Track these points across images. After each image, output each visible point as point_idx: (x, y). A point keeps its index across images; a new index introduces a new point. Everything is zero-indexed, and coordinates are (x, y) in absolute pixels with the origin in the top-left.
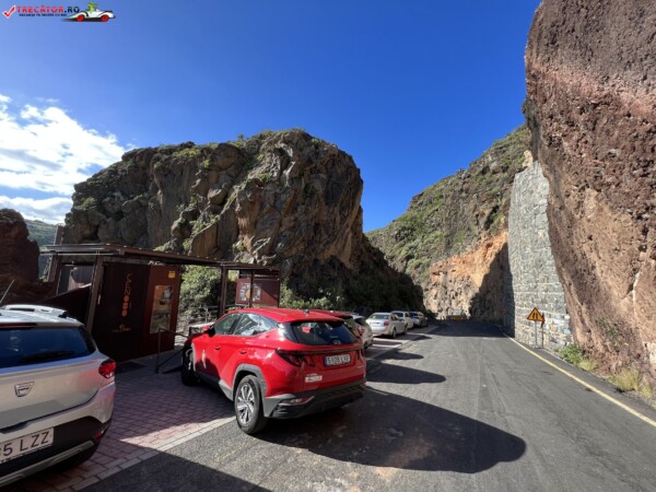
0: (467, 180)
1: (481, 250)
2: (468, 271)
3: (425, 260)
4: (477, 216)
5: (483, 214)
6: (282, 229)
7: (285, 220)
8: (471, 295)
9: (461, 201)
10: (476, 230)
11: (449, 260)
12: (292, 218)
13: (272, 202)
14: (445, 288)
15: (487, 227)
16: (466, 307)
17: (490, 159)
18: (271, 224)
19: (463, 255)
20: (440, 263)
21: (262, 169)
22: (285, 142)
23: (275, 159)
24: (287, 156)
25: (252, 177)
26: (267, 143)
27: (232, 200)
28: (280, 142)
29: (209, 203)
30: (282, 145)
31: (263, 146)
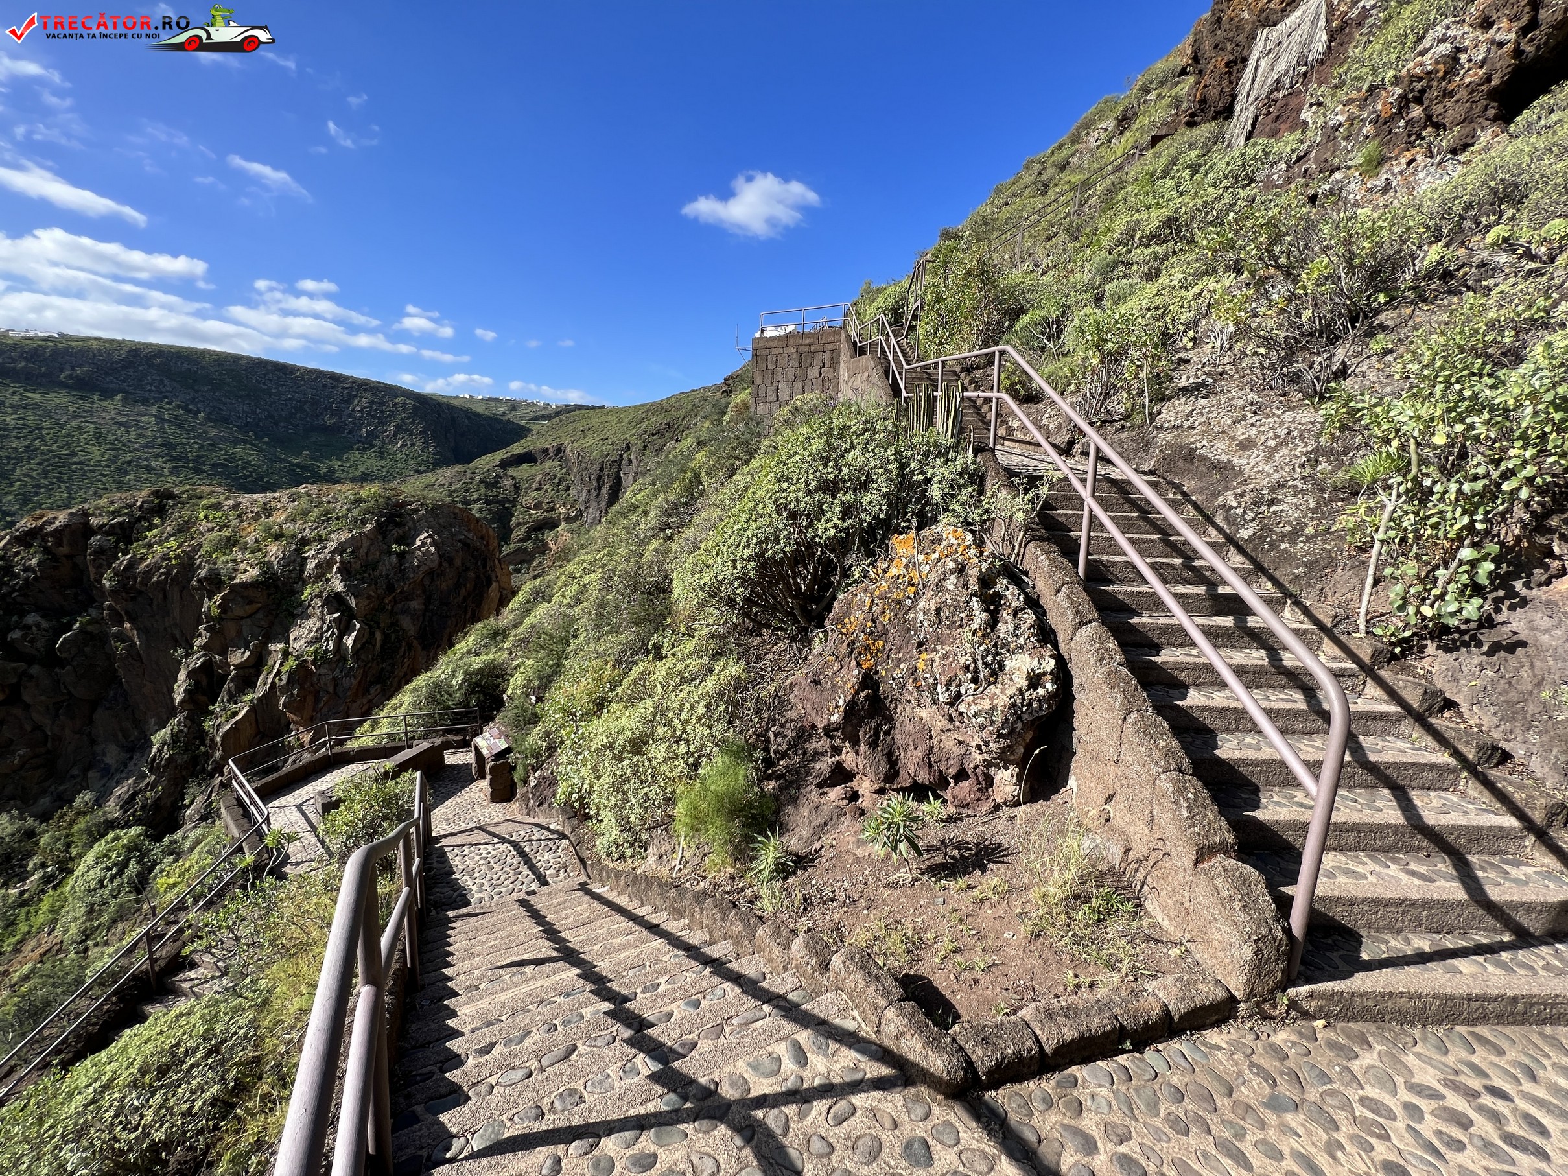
21: (311, 631)
22: (345, 567)
23: (331, 617)
24: (347, 610)
25: (297, 644)
26: (314, 564)
27: (269, 671)
28: (335, 570)
29: (231, 667)
30: (339, 585)
31: (310, 566)
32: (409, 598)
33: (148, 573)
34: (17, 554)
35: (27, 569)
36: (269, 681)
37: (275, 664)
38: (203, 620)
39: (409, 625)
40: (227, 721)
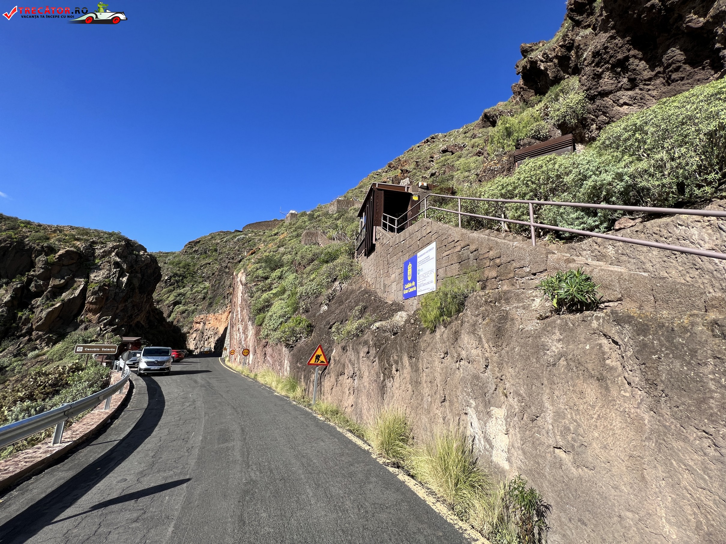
1: (226, 314)
2: (218, 325)
3: (191, 307)
6: (118, 311)
7: (120, 306)
8: (216, 338)
11: (208, 315)
12: (124, 305)
13: (113, 297)
14: (203, 333)
16: (213, 345)
18: (112, 309)
19: (216, 314)
20: (202, 316)
21: (104, 274)
22: (117, 255)
23: (115, 270)
24: (122, 268)
25: (97, 279)
26: (101, 251)
27: (76, 289)
28: (114, 254)
29: (50, 286)
30: (118, 259)
31: (99, 252)
32: (137, 272)
36: (77, 292)
37: (79, 286)
38: (40, 265)
39: (136, 283)
40: (48, 308)
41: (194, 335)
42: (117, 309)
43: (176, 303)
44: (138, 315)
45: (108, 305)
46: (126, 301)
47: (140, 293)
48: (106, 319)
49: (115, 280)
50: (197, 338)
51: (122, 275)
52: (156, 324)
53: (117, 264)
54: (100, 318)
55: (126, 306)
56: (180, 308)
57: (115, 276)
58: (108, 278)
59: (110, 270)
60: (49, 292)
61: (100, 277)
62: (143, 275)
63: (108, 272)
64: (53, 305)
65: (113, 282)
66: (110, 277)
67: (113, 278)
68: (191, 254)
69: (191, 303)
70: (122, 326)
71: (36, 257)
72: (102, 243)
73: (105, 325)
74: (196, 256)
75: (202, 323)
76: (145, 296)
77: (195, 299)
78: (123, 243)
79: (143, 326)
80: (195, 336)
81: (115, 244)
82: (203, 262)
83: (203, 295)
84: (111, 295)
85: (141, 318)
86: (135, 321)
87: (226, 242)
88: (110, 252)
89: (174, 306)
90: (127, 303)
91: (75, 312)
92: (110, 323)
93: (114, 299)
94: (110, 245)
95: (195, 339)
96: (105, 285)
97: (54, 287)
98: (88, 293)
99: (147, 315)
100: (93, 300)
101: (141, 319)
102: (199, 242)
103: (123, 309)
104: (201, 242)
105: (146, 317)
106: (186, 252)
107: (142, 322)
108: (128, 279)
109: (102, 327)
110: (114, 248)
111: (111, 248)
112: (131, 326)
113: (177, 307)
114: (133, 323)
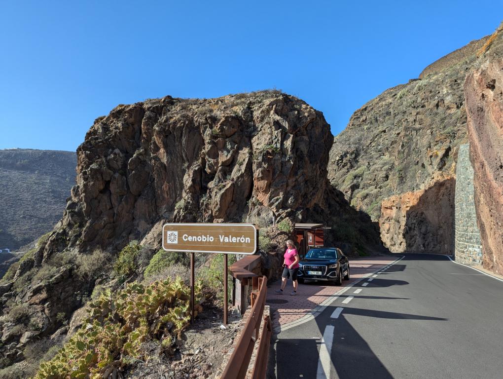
0: (420, 109)
1: (434, 189)
2: (422, 208)
3: (373, 190)
4: (431, 157)
5: (437, 156)
6: (289, 188)
7: (290, 181)
9: (414, 133)
10: (429, 169)
11: (402, 195)
12: (294, 179)
13: (280, 168)
14: (398, 222)
15: (440, 169)
17: (445, 91)
18: (282, 186)
20: (393, 198)
21: (266, 140)
22: (276, 112)
23: (276, 132)
24: (284, 128)
25: (259, 147)
26: (260, 112)
27: (241, 164)
28: (272, 112)
29: (220, 165)
30: (278, 118)
31: (257, 114)
32: (303, 134)
33: (175, 123)
34: (112, 122)
35: (117, 128)
36: (243, 168)
37: (244, 160)
38: (207, 139)
39: (303, 148)
40: (220, 189)
41: (386, 226)
42: (287, 186)
43: (354, 187)
44: (314, 194)
45: (277, 180)
46: (296, 174)
47: (311, 163)
48: (277, 200)
49: (279, 145)
50: (391, 230)
51: (284, 137)
52: (338, 209)
53: (277, 124)
54: (270, 199)
55: (296, 180)
56: (360, 193)
57: (278, 140)
58: (270, 144)
59: (271, 134)
60: (220, 171)
61: (262, 144)
62: (310, 138)
63: (270, 136)
64: (224, 186)
65: (276, 148)
66: (273, 142)
67: (276, 143)
68: (360, 125)
69: (372, 185)
70: (297, 209)
71: (204, 132)
72: (260, 102)
73: (278, 208)
74: (365, 127)
75: (394, 209)
76: (318, 166)
77: (375, 180)
78: (281, 98)
79: (322, 210)
80: (387, 228)
81: (272, 100)
82: (376, 132)
83: (385, 172)
84: (277, 166)
85: (318, 199)
86: (312, 204)
87: (401, 98)
88: (268, 111)
89: (353, 191)
90: (297, 177)
91: (246, 194)
92: (283, 205)
93: (281, 172)
94: (267, 102)
95: (388, 230)
96: (268, 153)
97: (223, 164)
98: (254, 167)
99: (326, 197)
100: (259, 175)
101: (319, 201)
102: (365, 109)
103: (295, 186)
104: (369, 109)
105: (324, 198)
106: (353, 125)
107: (320, 205)
108: (293, 142)
109: (275, 211)
110: (271, 104)
111: (269, 105)
112: (308, 209)
113: (356, 191)
114: (311, 205)
